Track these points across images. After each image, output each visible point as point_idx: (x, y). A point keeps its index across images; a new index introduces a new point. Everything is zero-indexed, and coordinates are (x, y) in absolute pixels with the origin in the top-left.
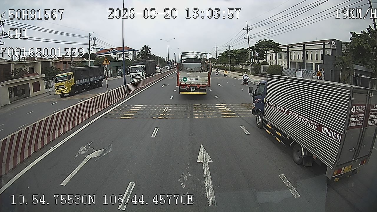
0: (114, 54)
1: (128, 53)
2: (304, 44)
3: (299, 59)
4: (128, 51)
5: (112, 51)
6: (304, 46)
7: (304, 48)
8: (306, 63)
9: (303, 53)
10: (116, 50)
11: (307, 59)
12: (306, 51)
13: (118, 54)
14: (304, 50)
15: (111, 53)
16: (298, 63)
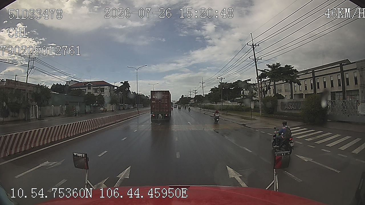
0: (89, 89)
1: (104, 88)
2: (313, 70)
3: (306, 89)
4: (104, 86)
5: (87, 85)
6: (313, 73)
7: (313, 74)
8: (317, 93)
9: (312, 81)
10: (91, 84)
11: (318, 88)
12: (316, 78)
13: (93, 89)
14: (314, 77)
15: (86, 87)
16: (305, 94)
